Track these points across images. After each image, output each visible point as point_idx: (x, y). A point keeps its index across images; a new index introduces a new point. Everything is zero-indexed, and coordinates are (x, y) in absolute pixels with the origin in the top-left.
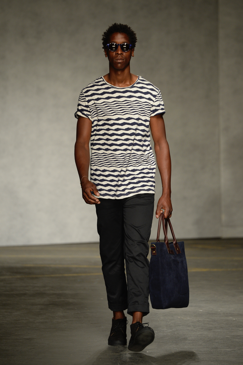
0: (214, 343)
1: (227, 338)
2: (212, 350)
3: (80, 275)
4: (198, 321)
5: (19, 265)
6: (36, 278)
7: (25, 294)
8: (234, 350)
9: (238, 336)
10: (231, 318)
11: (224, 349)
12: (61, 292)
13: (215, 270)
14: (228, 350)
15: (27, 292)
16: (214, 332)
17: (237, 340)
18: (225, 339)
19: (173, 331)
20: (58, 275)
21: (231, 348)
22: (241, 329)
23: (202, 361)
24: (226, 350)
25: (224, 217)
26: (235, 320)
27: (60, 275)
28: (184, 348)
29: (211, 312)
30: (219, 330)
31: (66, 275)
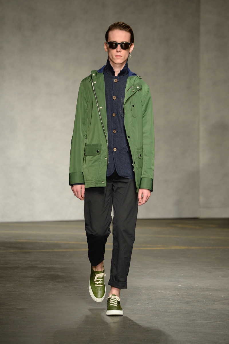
0: (191, 316)
1: (204, 311)
2: (189, 322)
3: (69, 250)
4: (177, 295)
5: (13, 240)
6: (29, 252)
7: (18, 267)
8: (210, 323)
9: (214, 309)
10: (207, 292)
11: (200, 322)
12: (51, 266)
13: (193, 248)
14: (204, 322)
15: (20, 265)
16: (191, 305)
17: (213, 313)
18: (201, 312)
19: (154, 304)
20: (48, 250)
21: (207, 321)
22: (216, 303)
23: (181, 332)
24: (203, 322)
25: (202, 199)
26: (211, 295)
27: (51, 250)
28: (164, 320)
29: (189, 287)
30: (197, 304)
31: (56, 250)
